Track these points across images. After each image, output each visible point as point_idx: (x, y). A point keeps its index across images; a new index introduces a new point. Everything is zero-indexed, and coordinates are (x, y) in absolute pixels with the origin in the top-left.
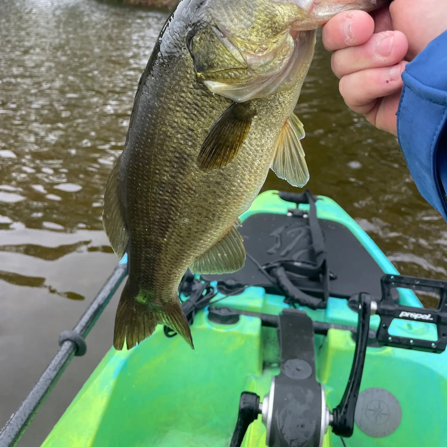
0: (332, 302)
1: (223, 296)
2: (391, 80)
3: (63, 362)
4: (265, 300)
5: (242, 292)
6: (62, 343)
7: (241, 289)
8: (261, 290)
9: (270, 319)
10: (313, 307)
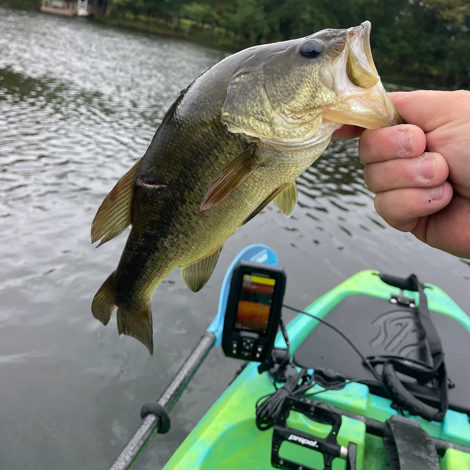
0: (450, 415)
1: (322, 389)
2: (433, 200)
3: (146, 438)
4: (369, 401)
5: (342, 387)
6: (144, 415)
7: (342, 384)
8: (365, 389)
9: (376, 425)
10: (428, 418)
